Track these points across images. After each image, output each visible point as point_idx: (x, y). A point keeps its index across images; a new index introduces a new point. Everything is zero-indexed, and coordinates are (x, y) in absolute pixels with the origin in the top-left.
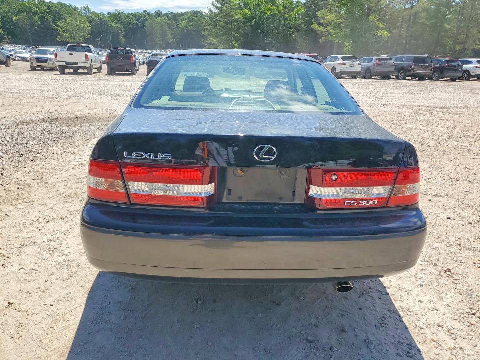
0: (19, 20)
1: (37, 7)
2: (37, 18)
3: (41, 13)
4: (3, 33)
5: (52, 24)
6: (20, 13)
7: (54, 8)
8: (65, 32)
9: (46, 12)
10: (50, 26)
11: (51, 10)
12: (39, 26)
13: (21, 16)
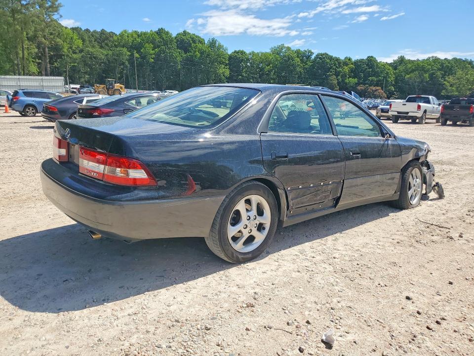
0: (410, 78)
1: (430, 65)
2: (427, 75)
3: (432, 70)
4: (394, 89)
5: (440, 79)
6: (413, 71)
7: (447, 64)
8: (451, 86)
9: (438, 68)
10: (438, 81)
11: (443, 67)
12: (427, 82)
13: (412, 75)
